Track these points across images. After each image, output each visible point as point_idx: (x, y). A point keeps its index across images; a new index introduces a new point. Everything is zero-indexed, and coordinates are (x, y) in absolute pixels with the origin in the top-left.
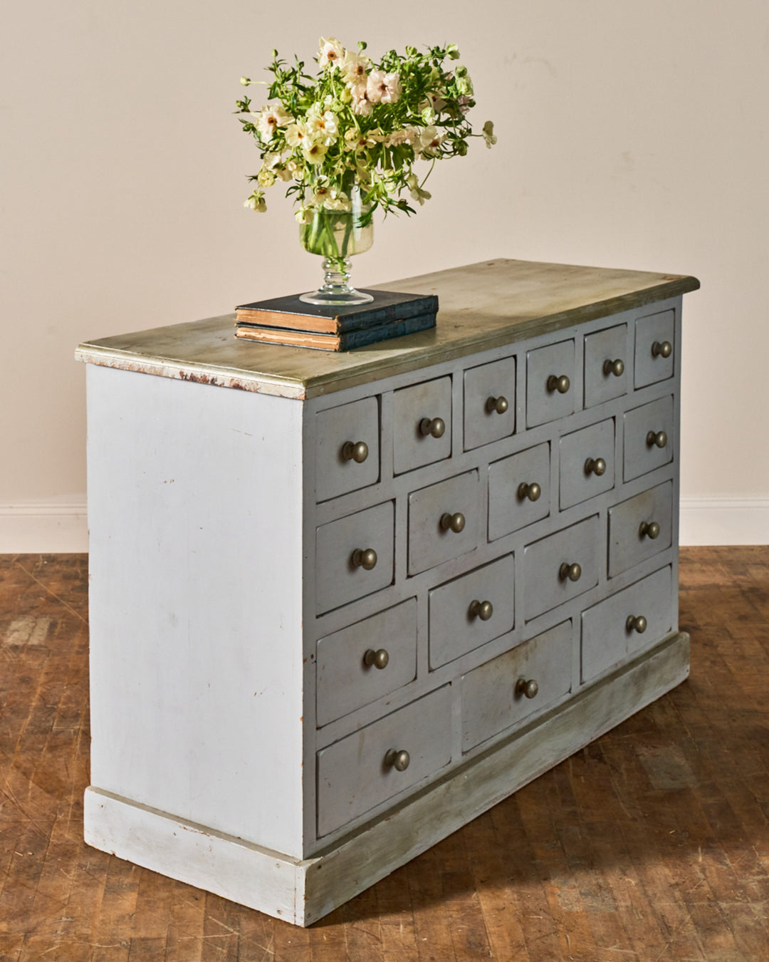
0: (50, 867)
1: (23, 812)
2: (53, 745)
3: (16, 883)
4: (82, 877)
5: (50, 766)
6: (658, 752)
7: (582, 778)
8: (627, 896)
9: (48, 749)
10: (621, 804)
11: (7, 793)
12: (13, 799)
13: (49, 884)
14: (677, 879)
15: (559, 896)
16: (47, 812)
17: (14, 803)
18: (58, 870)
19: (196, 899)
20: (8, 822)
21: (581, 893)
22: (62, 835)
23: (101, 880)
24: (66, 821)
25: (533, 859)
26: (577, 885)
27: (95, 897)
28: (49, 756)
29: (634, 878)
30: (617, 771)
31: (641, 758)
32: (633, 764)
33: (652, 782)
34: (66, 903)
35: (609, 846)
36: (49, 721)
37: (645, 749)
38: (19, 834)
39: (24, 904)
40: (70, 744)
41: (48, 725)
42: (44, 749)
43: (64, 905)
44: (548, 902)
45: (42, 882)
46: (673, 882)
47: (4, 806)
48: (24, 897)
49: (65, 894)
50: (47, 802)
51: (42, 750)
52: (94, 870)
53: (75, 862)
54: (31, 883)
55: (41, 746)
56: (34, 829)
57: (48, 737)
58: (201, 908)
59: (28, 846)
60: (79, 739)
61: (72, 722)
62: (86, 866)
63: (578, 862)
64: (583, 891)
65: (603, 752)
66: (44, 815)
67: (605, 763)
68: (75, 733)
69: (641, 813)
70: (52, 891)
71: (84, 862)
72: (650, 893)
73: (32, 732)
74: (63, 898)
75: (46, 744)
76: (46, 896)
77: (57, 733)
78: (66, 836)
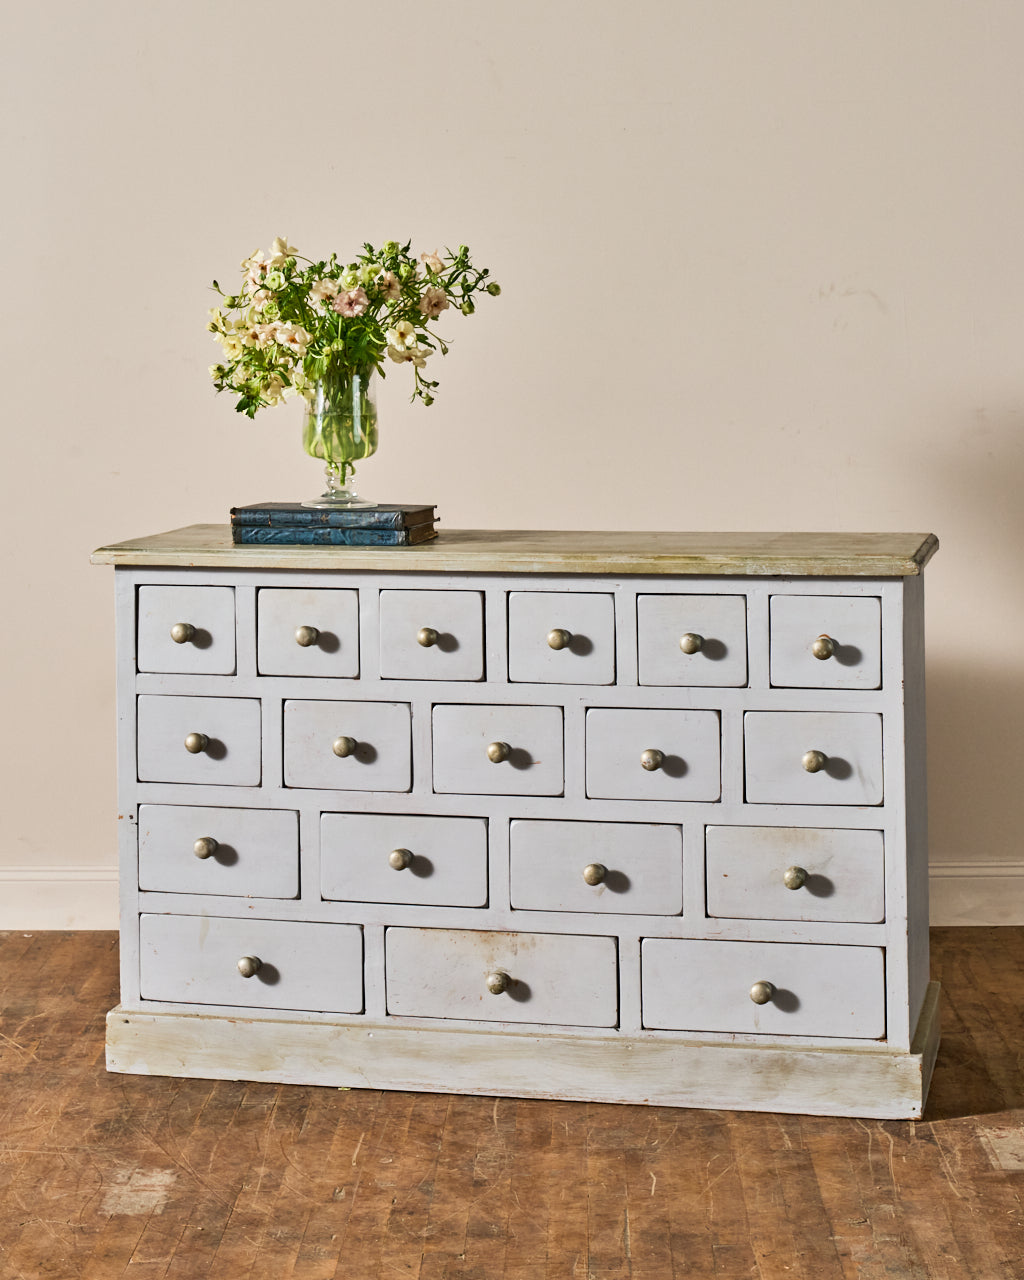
0: (232, 1234)
1: (202, 1182)
2: (242, 1119)
3: (190, 1249)
4: (271, 1244)
5: (237, 1139)
6: (1004, 1134)
7: (904, 1158)
8: (945, 1272)
9: (234, 1123)
10: (950, 1184)
11: (182, 1164)
12: (189, 1170)
13: (229, 1250)
14: (1011, 1257)
15: (860, 1271)
16: (231, 1183)
17: (190, 1174)
18: (241, 1237)
19: (409, 1267)
20: (183, 1192)
21: (887, 1269)
22: (247, 1205)
23: (294, 1247)
24: (254, 1192)
25: (832, 1235)
26: (883, 1261)
27: (285, 1263)
28: (236, 1130)
29: (957, 1256)
30: (949, 1152)
31: (981, 1139)
32: (971, 1145)
33: (993, 1163)
34: (250, 1267)
35: (929, 1224)
36: (237, 1097)
37: (988, 1130)
38: (196, 1203)
39: (199, 1268)
40: (263, 1118)
41: (236, 1100)
42: (231, 1123)
43: (248, 1270)
44: (845, 1276)
45: (222, 1248)
46: (1005, 1259)
47: (178, 1176)
48: (199, 1262)
49: (249, 1259)
50: (232, 1173)
51: (227, 1124)
52: (285, 1238)
53: (262, 1231)
54: (209, 1249)
55: (226, 1121)
56: (213, 1198)
57: (236, 1112)
58: (414, 1275)
59: (205, 1214)
60: (274, 1115)
61: (265, 1098)
62: (276, 1235)
63: (888, 1239)
64: (890, 1266)
65: (934, 1132)
66: (227, 1186)
67: (935, 1144)
68: (268, 1108)
69: (975, 1194)
70: (235, 1257)
71: (273, 1230)
72: (975, 1269)
73: (216, 1107)
74: (245, 1264)
75: (233, 1119)
76: (226, 1261)
77: (246, 1109)
78: (253, 1206)
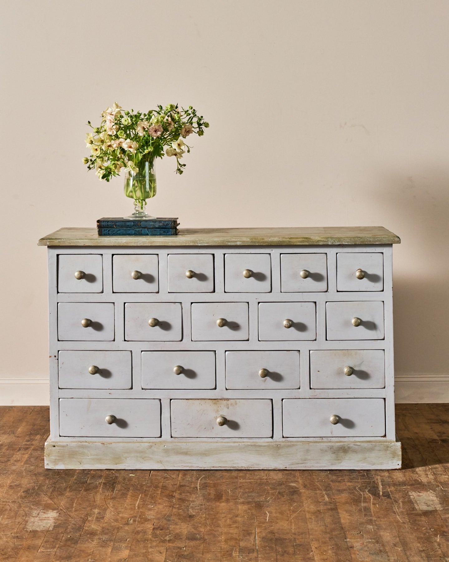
0: (84, 539)
1: (70, 516)
2: (87, 488)
3: (65, 546)
4: (100, 543)
5: (85, 497)
6: (421, 494)
7: (377, 505)
8: (395, 555)
9: (84, 490)
10: (398, 516)
11: (61, 508)
12: (65, 511)
13: (81, 546)
14: (424, 548)
15: (358, 554)
16: (83, 516)
17: (65, 512)
18: (87, 540)
19: (161, 553)
20: (62, 520)
21: (370, 553)
22: (90, 526)
23: (110, 544)
24: (93, 520)
25: (346, 539)
26: (368, 550)
27: (107, 551)
28: (85, 493)
29: (400, 547)
30: (397, 502)
31: (411, 497)
32: (407, 499)
33: (416, 507)
34: (91, 553)
35: (388, 534)
36: (85, 479)
37: (414, 493)
38: (67, 525)
39: (69, 553)
40: (97, 488)
41: (85, 480)
42: (82, 490)
43: (90, 555)
44: (351, 557)
45: (78, 545)
46: (422, 549)
47: (60, 513)
48: (69, 551)
49: (90, 550)
50: (83, 512)
51: (81, 490)
52: (106, 540)
53: (97, 537)
54: (73, 545)
55: (81, 489)
56: (75, 523)
57: (85, 485)
58: (163, 557)
59: (72, 530)
60: (101, 486)
61: (98, 479)
62: (103, 539)
63: (370, 541)
64: (371, 552)
65: (390, 494)
66: (81, 518)
67: (391, 499)
68: (99, 484)
69: (408, 520)
70: (84, 549)
71: (101, 537)
72: (408, 554)
73: (76, 483)
74: (89, 552)
75: (83, 488)
76: (81, 551)
77: (89, 484)
78: (92, 526)
